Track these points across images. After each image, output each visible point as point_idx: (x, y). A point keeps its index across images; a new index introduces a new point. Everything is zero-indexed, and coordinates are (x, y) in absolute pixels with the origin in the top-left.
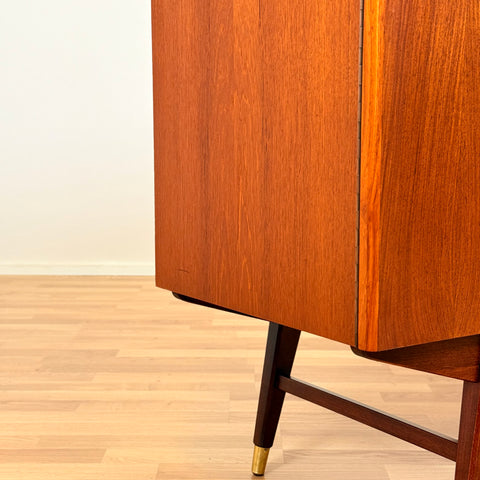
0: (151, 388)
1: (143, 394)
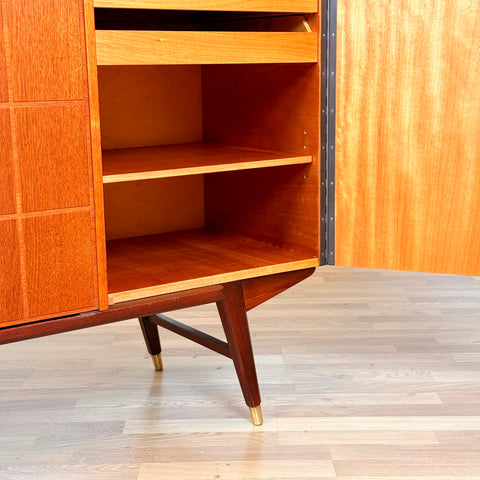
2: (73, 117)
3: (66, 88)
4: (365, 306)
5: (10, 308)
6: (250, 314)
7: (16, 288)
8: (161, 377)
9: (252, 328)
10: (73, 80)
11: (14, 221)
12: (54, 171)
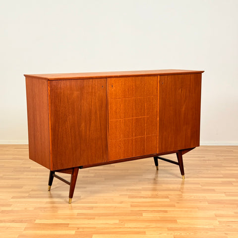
0: (36, 175)
1: (33, 177)
2: (155, 118)
4: (204, 157)
6: (183, 156)
9: (183, 159)
11: (145, 137)
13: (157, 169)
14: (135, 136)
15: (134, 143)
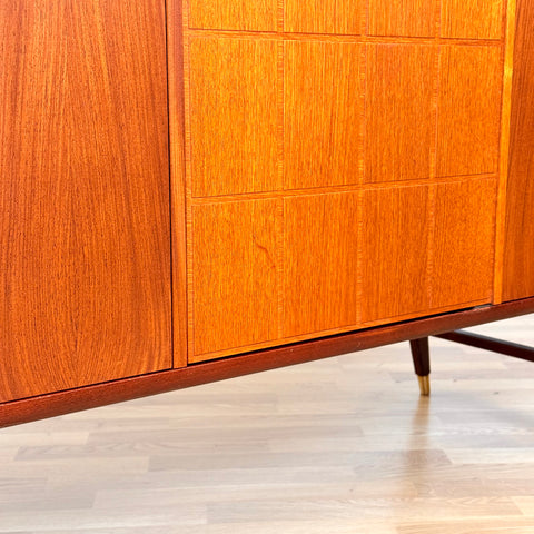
2: (489, 60)
3: (487, 24)
5: (416, 296)
7: (422, 271)
8: (427, 402)
10: (493, 14)
11: (427, 187)
12: (467, 128)
13: (426, 393)
14: (369, 181)
15: (359, 228)
